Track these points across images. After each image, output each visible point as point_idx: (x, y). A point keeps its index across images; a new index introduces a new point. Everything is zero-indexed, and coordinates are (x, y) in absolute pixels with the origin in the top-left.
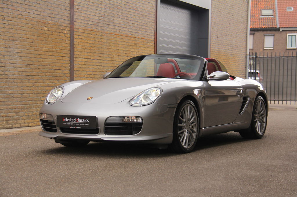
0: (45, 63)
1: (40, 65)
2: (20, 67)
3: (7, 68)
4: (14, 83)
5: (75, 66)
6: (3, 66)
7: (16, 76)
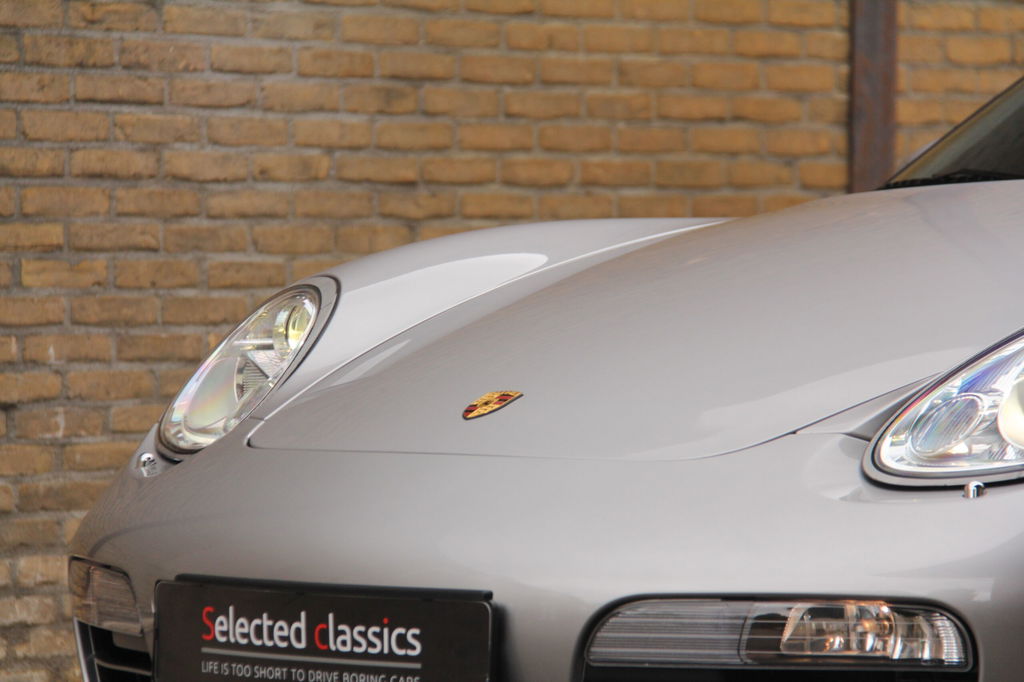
0: (581, 57)
1: (526, 84)
2: (320, 109)
3: (183, 119)
4: (257, 259)
5: (904, 77)
6: (150, 93)
7: (282, 187)
